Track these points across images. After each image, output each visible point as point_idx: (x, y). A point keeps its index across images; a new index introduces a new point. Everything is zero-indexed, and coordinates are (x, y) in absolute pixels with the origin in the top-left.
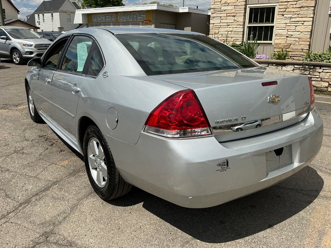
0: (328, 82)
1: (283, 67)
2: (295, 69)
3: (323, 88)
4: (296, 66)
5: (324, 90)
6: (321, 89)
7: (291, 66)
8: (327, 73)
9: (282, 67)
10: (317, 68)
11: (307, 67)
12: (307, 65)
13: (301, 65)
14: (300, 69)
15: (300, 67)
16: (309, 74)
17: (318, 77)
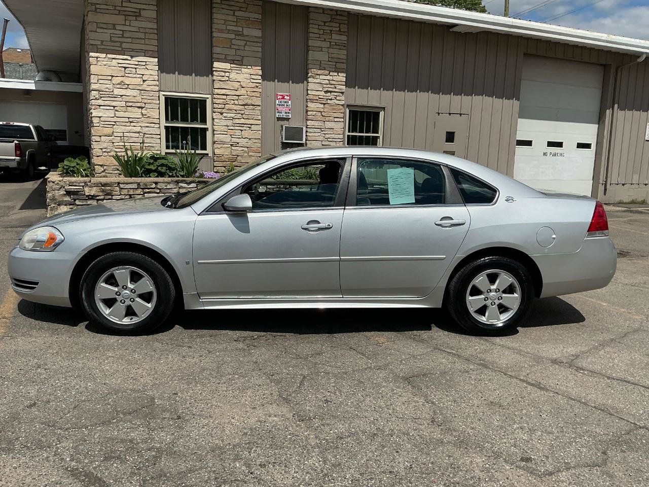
12: (281, 184)
15: (274, 187)
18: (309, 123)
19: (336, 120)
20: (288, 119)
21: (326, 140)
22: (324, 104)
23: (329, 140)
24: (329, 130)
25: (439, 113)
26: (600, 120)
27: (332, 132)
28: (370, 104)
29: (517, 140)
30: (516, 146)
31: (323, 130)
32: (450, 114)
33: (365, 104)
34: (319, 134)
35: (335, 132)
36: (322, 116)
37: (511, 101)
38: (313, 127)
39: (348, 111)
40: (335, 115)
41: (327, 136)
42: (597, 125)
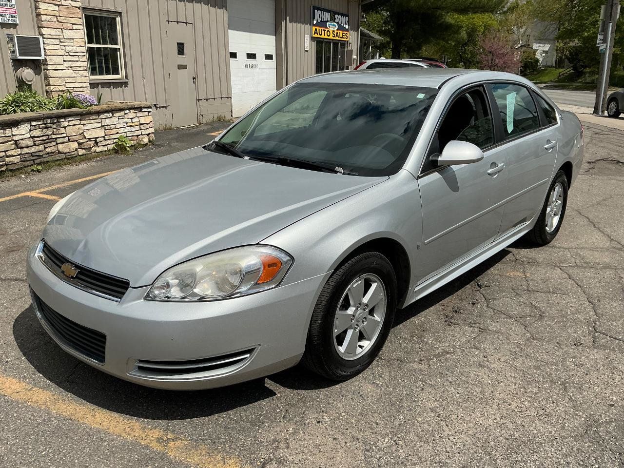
0: (77, 141)
1: (13, 128)
2: (33, 128)
3: (73, 153)
4: (34, 123)
5: (74, 155)
6: (71, 155)
7: (26, 125)
8: (73, 125)
9: (11, 129)
10: (62, 120)
11: (49, 121)
12: (48, 118)
13: (41, 120)
14: (41, 126)
15: (40, 123)
16: (53, 134)
17: (65, 135)
18: (44, 31)
19: (75, 27)
20: (15, 26)
21: (67, 54)
22: (59, 6)
23: (71, 54)
24: (68, 41)
25: (168, 21)
26: (277, 32)
27: (72, 44)
28: (105, 7)
29: (230, 53)
30: (231, 59)
31: (62, 40)
32: (178, 22)
33: (99, 7)
34: (58, 47)
35: (76, 44)
36: (58, 21)
37: (221, 10)
38: (50, 37)
39: (84, 15)
40: (73, 21)
41: (68, 49)
42: (275, 37)
